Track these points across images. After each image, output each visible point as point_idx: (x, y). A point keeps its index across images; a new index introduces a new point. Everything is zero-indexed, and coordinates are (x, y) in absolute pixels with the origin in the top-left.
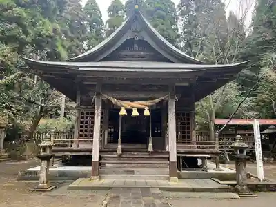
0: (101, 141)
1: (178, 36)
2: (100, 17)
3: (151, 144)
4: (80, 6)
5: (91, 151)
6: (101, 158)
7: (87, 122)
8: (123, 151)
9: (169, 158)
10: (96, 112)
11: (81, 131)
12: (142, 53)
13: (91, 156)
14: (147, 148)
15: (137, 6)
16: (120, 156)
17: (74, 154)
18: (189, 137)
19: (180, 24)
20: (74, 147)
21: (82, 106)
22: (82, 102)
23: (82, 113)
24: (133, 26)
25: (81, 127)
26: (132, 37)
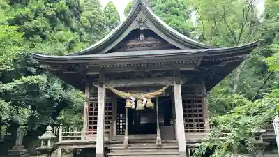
0: (108, 133)
7: (96, 114)
9: (177, 148)
10: (99, 100)
11: (90, 123)
12: (148, 42)
18: (202, 125)
20: (83, 140)
21: (92, 98)
22: (91, 94)
23: (91, 105)
24: (138, 17)
25: (91, 119)
26: (138, 27)
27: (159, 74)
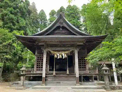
0: (46, 70)
1: (81, 25)
2: (46, 18)
3: (68, 71)
4: (37, 13)
5: (42, 74)
6: (46, 77)
7: (40, 64)
8: (56, 74)
10: (44, 56)
11: (37, 66)
12: (64, 32)
13: (42, 76)
14: (66, 72)
15: (61, 13)
16: (55, 76)
17: (34, 75)
18: (85, 68)
19: (82, 20)
20: (34, 72)
21: (39, 55)
22: (38, 53)
23: (38, 58)
24: (59, 21)
25: (38, 64)
26: (59, 25)
27: (69, 45)
